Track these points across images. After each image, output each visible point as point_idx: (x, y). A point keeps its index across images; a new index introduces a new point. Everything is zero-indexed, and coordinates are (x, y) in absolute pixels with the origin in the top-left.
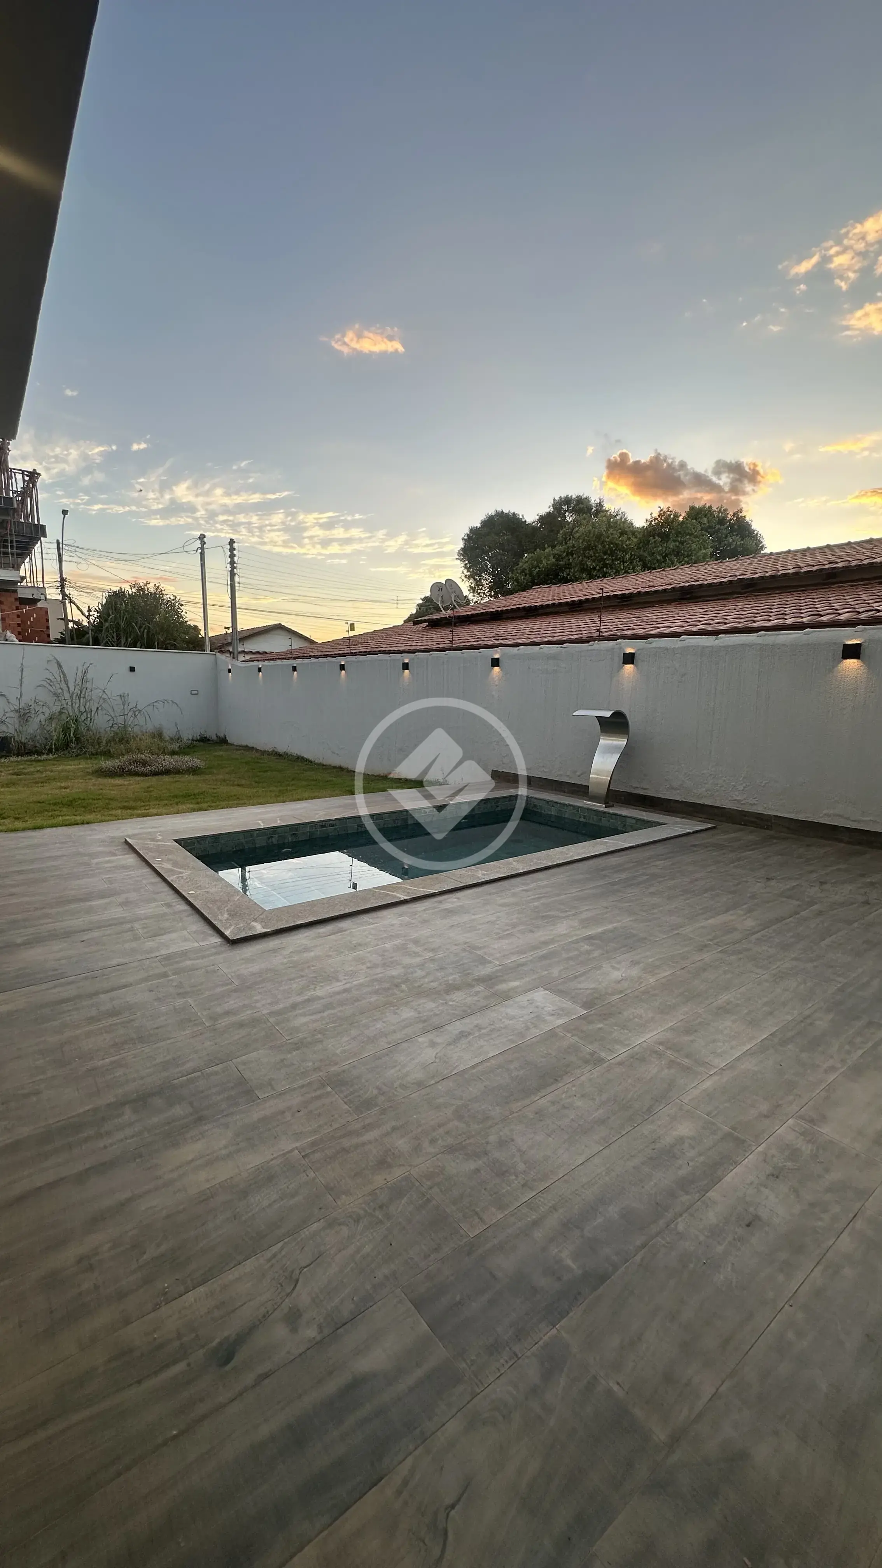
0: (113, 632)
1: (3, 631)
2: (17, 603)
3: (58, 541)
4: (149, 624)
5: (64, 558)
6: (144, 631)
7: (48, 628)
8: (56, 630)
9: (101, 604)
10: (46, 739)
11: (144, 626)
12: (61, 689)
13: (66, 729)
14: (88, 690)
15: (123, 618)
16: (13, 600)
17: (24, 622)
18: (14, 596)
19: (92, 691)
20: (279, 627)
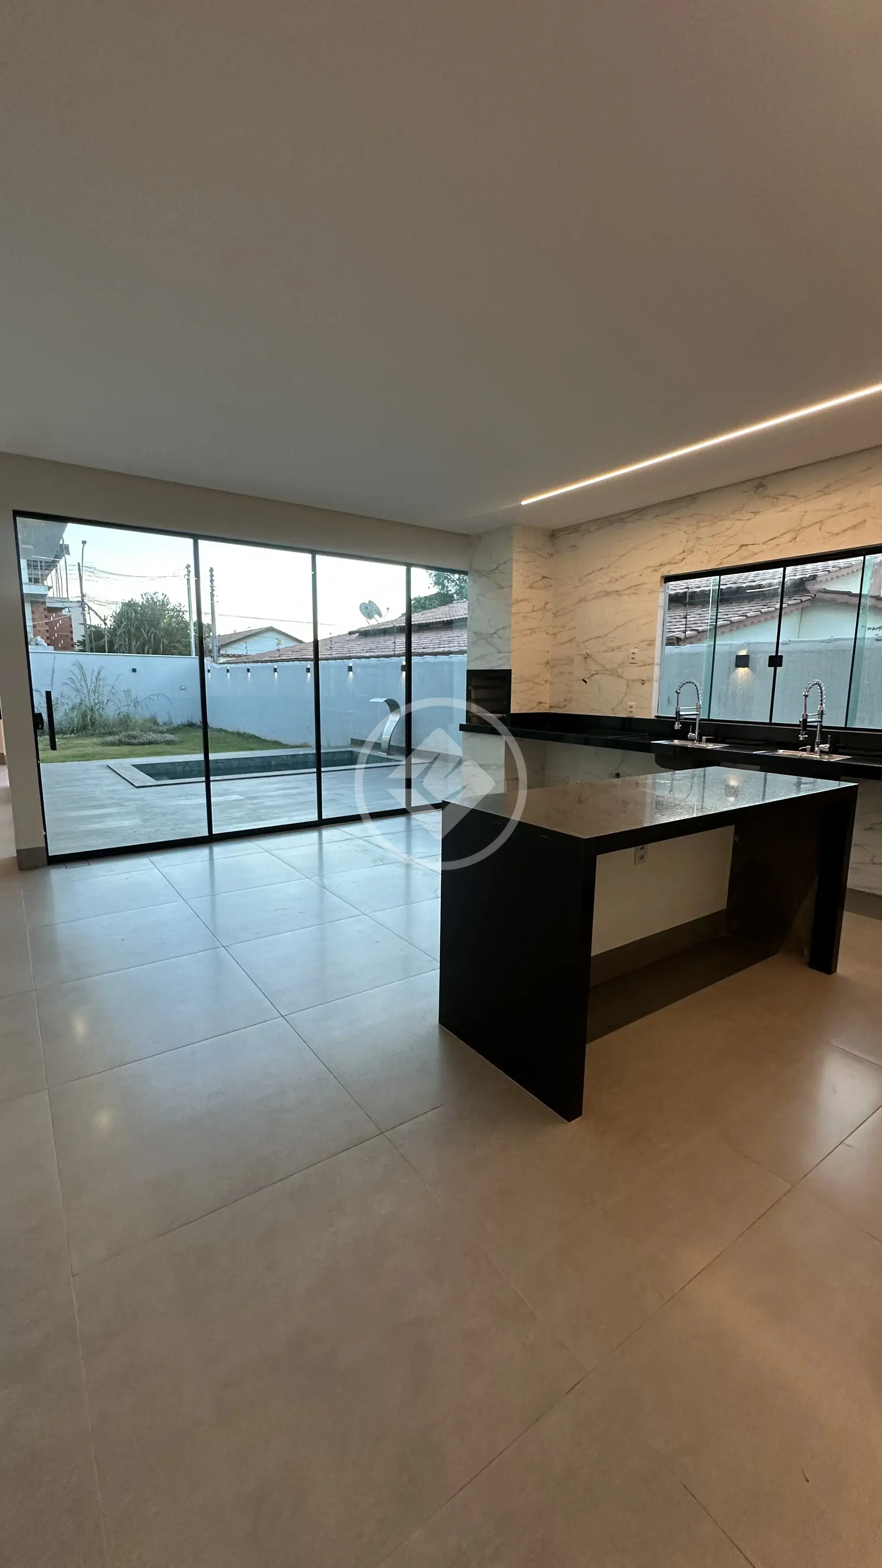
0: (126, 637)
1: (35, 636)
2: (46, 613)
3: (79, 564)
4: (156, 630)
5: (84, 577)
6: (151, 636)
7: (72, 632)
8: (78, 634)
9: (116, 613)
10: (70, 723)
11: (151, 631)
12: (81, 686)
13: (84, 716)
14: (101, 686)
15: (134, 624)
16: (42, 610)
17: (52, 628)
18: (44, 606)
19: (103, 686)
20: (271, 629)
